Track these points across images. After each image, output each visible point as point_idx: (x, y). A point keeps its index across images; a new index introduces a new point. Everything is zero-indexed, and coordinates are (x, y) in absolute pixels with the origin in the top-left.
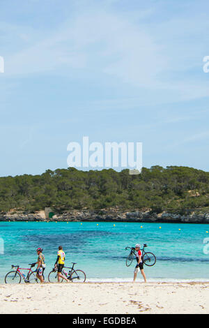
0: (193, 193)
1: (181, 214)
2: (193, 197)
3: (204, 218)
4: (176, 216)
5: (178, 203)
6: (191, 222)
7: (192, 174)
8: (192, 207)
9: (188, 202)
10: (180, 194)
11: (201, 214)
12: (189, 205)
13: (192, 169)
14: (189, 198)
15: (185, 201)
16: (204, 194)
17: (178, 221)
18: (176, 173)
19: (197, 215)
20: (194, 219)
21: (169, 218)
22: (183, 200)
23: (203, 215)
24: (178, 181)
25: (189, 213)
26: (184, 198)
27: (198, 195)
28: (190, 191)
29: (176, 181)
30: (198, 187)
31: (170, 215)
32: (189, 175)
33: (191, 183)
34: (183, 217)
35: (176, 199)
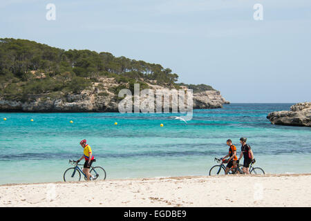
0: (37, 74)
1: (23, 101)
2: (37, 79)
3: (53, 106)
4: (15, 104)
5: (18, 87)
6: (35, 111)
7: (35, 50)
8: (38, 92)
9: (32, 86)
10: (19, 75)
11: (49, 101)
12: (33, 89)
13: (34, 42)
14: (32, 80)
15: (27, 84)
16: (51, 75)
17: (19, 110)
18: (14, 48)
19: (43, 102)
20: (40, 107)
21: (7, 107)
22: (24, 83)
23: (51, 102)
24: (17, 59)
25: (34, 100)
26: (27, 80)
27: (44, 76)
28: (33, 72)
29: (14, 58)
30: (43, 67)
31: (7, 102)
32: (32, 51)
33: (35, 61)
34: (25, 105)
35: (14, 82)
